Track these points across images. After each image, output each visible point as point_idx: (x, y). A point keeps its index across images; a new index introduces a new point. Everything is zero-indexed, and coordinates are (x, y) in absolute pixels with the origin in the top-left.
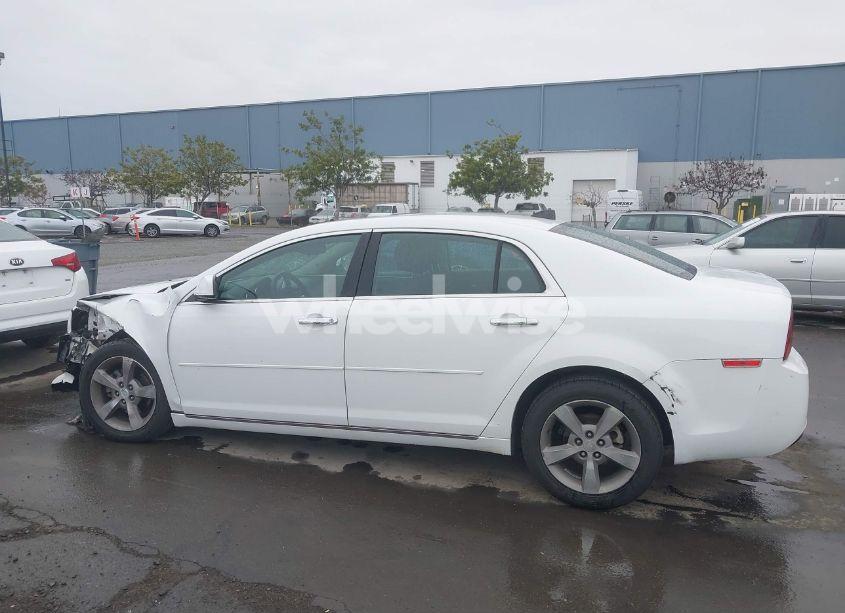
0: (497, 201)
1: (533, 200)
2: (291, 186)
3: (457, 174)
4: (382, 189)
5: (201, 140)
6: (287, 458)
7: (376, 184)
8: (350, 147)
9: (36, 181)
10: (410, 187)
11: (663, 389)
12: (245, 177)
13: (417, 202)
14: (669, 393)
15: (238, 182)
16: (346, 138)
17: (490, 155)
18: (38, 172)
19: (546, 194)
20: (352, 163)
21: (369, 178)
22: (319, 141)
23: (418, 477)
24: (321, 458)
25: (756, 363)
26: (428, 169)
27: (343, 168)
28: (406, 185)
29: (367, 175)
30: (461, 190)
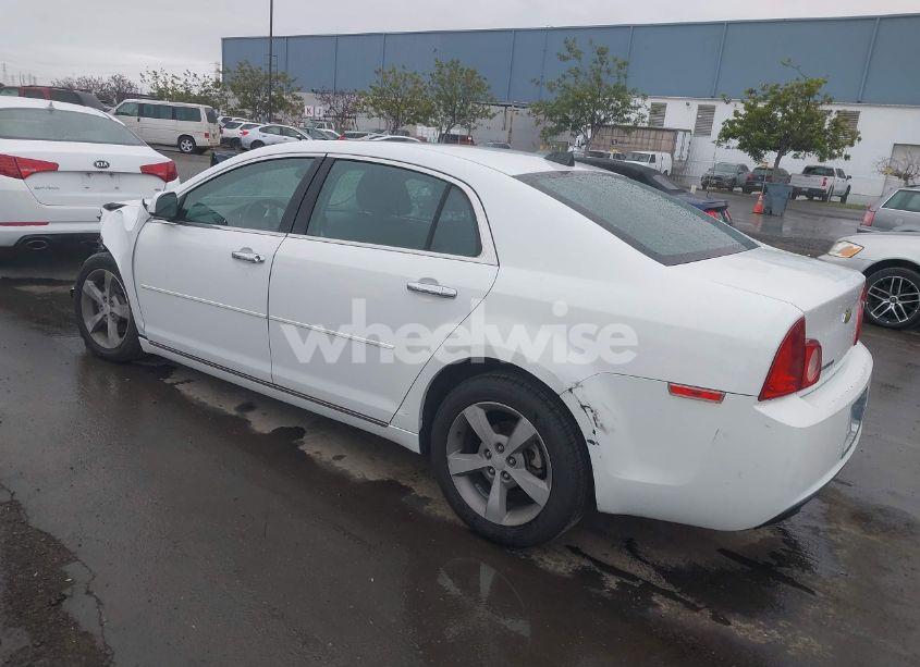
0: (778, 159)
1: (828, 163)
2: (538, 122)
3: (731, 123)
4: (647, 134)
5: (455, 64)
6: (230, 408)
7: (635, 127)
8: (610, 81)
9: (296, 98)
10: (680, 134)
11: (583, 407)
12: (494, 109)
13: (685, 153)
14: (591, 415)
15: (485, 114)
16: (609, 72)
17: (778, 101)
18: (299, 90)
19: (847, 157)
20: (611, 101)
21: (629, 120)
22: (576, 73)
23: (339, 458)
24: (265, 414)
25: (715, 397)
26: (706, 114)
27: (599, 106)
28: (675, 131)
29: (626, 116)
30: (735, 142)
